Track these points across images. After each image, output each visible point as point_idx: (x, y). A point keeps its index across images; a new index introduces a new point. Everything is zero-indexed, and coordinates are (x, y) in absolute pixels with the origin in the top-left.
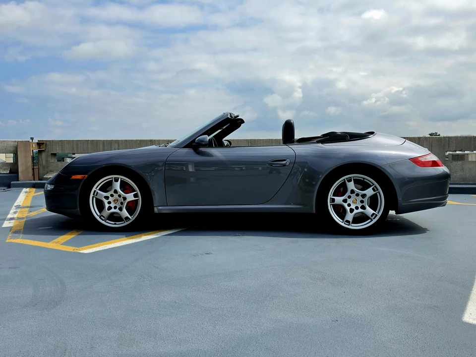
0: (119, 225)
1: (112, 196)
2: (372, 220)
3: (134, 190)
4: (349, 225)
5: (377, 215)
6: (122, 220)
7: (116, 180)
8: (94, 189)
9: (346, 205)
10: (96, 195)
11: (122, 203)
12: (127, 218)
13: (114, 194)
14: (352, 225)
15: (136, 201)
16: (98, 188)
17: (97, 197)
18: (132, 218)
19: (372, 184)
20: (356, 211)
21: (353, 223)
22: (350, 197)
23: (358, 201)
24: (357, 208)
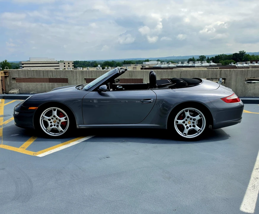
0: (57, 135)
1: (52, 119)
2: (198, 133)
3: (65, 116)
4: (186, 136)
5: (201, 130)
6: (59, 132)
7: (55, 110)
8: (42, 115)
9: (184, 125)
10: (44, 118)
11: (58, 123)
12: (61, 131)
13: (53, 118)
14: (188, 135)
15: (66, 122)
16: (44, 115)
17: (44, 119)
18: (64, 131)
19: (199, 113)
20: (190, 128)
21: (188, 134)
22: (186, 120)
23: (191, 122)
24: (190, 126)
